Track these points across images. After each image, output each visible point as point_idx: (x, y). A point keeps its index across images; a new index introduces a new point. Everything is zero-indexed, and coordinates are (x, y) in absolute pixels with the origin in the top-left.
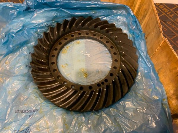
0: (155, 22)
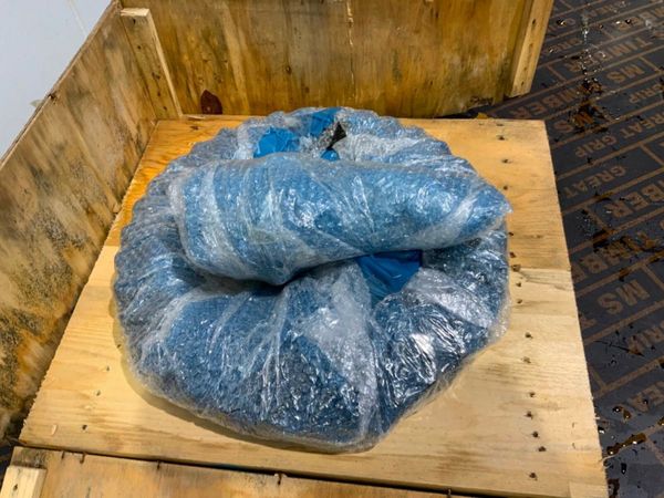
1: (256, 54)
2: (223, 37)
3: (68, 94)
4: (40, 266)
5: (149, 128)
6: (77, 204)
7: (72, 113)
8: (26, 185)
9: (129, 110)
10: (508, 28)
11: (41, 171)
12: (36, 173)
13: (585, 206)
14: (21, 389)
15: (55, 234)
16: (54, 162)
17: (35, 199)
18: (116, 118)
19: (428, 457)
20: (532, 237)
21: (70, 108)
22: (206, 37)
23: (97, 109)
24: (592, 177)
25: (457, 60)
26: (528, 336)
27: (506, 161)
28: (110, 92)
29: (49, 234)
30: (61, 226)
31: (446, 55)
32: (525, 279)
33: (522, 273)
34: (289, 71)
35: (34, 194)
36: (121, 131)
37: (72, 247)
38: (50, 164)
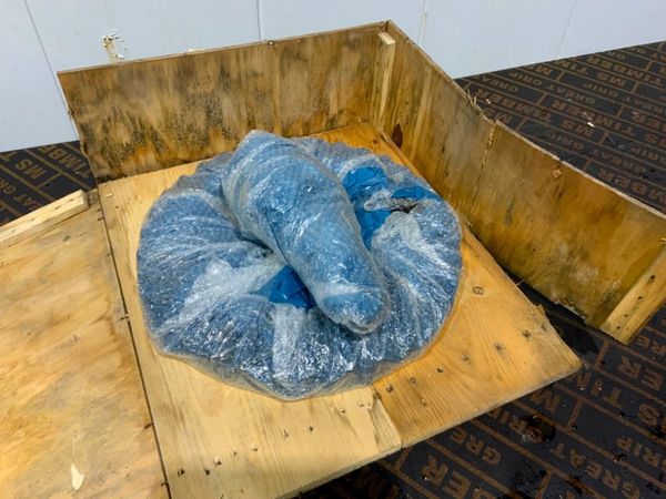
0: (454, 97)
1: (432, 121)
2: (421, 93)
3: (285, 50)
4: (188, 120)
5: (352, 120)
6: (244, 114)
7: (281, 63)
8: (211, 73)
9: (338, 95)
10: (630, 263)
11: (229, 75)
12: (224, 73)
13: (551, 470)
14: (126, 166)
15: (212, 114)
16: (243, 78)
17: (212, 86)
18: (321, 92)
19: (169, 393)
20: (421, 398)
21: (282, 58)
22: (414, 86)
23: (306, 74)
24: (597, 465)
25: (565, 249)
26: (311, 429)
27: (498, 348)
28: (328, 73)
29: (208, 112)
30: (221, 113)
31: (557, 237)
32: (370, 408)
33: (375, 403)
34: (443, 150)
35: (213, 82)
36: (320, 101)
37: (220, 131)
38: (239, 76)
